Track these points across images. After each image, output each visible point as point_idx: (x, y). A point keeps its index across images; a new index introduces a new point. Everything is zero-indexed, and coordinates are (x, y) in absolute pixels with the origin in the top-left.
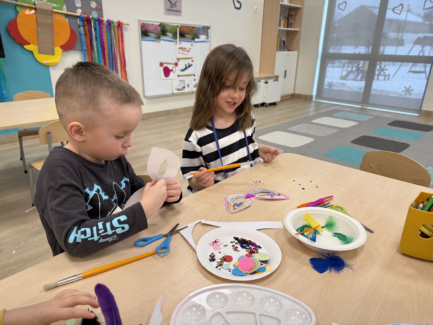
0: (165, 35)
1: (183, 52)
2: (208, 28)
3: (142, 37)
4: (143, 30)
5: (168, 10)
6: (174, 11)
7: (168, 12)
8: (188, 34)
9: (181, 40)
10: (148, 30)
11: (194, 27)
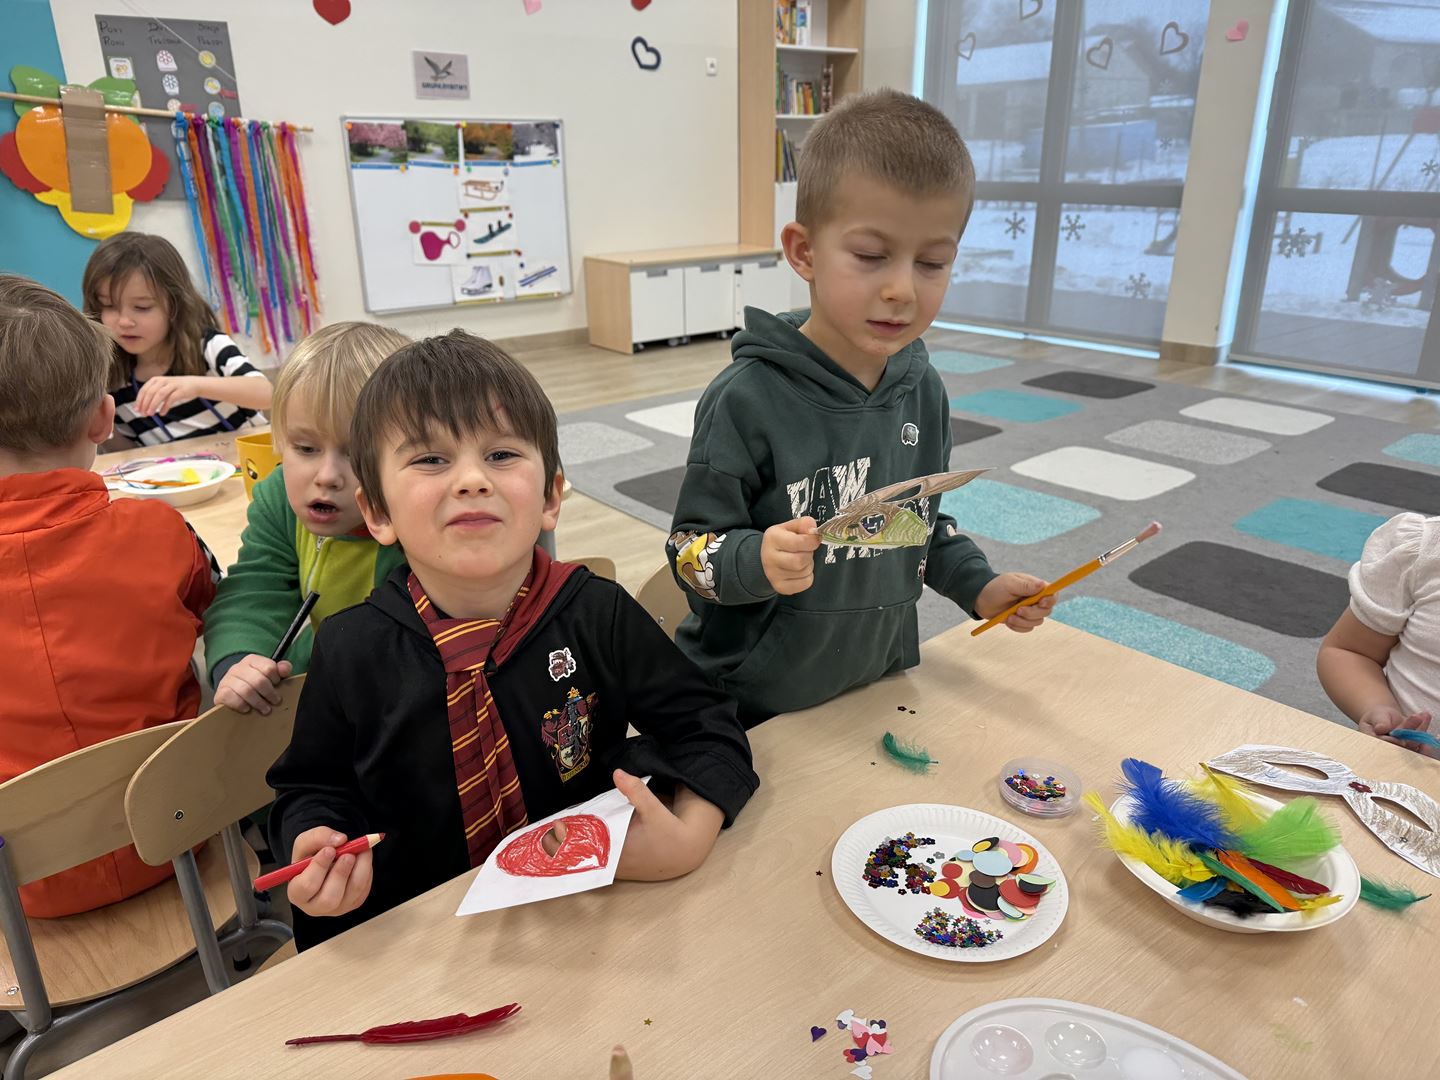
0: (423, 151)
1: (478, 193)
2: (555, 126)
3: (352, 159)
4: (356, 141)
5: (426, 86)
6: (445, 86)
7: (429, 90)
8: (492, 145)
9: (471, 161)
10: (370, 140)
11: (509, 126)
